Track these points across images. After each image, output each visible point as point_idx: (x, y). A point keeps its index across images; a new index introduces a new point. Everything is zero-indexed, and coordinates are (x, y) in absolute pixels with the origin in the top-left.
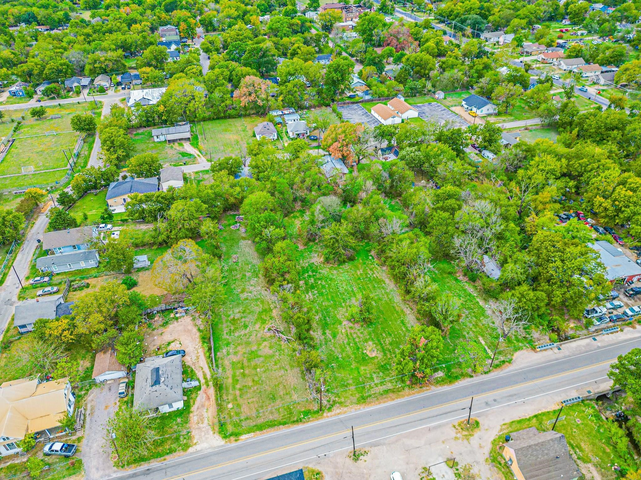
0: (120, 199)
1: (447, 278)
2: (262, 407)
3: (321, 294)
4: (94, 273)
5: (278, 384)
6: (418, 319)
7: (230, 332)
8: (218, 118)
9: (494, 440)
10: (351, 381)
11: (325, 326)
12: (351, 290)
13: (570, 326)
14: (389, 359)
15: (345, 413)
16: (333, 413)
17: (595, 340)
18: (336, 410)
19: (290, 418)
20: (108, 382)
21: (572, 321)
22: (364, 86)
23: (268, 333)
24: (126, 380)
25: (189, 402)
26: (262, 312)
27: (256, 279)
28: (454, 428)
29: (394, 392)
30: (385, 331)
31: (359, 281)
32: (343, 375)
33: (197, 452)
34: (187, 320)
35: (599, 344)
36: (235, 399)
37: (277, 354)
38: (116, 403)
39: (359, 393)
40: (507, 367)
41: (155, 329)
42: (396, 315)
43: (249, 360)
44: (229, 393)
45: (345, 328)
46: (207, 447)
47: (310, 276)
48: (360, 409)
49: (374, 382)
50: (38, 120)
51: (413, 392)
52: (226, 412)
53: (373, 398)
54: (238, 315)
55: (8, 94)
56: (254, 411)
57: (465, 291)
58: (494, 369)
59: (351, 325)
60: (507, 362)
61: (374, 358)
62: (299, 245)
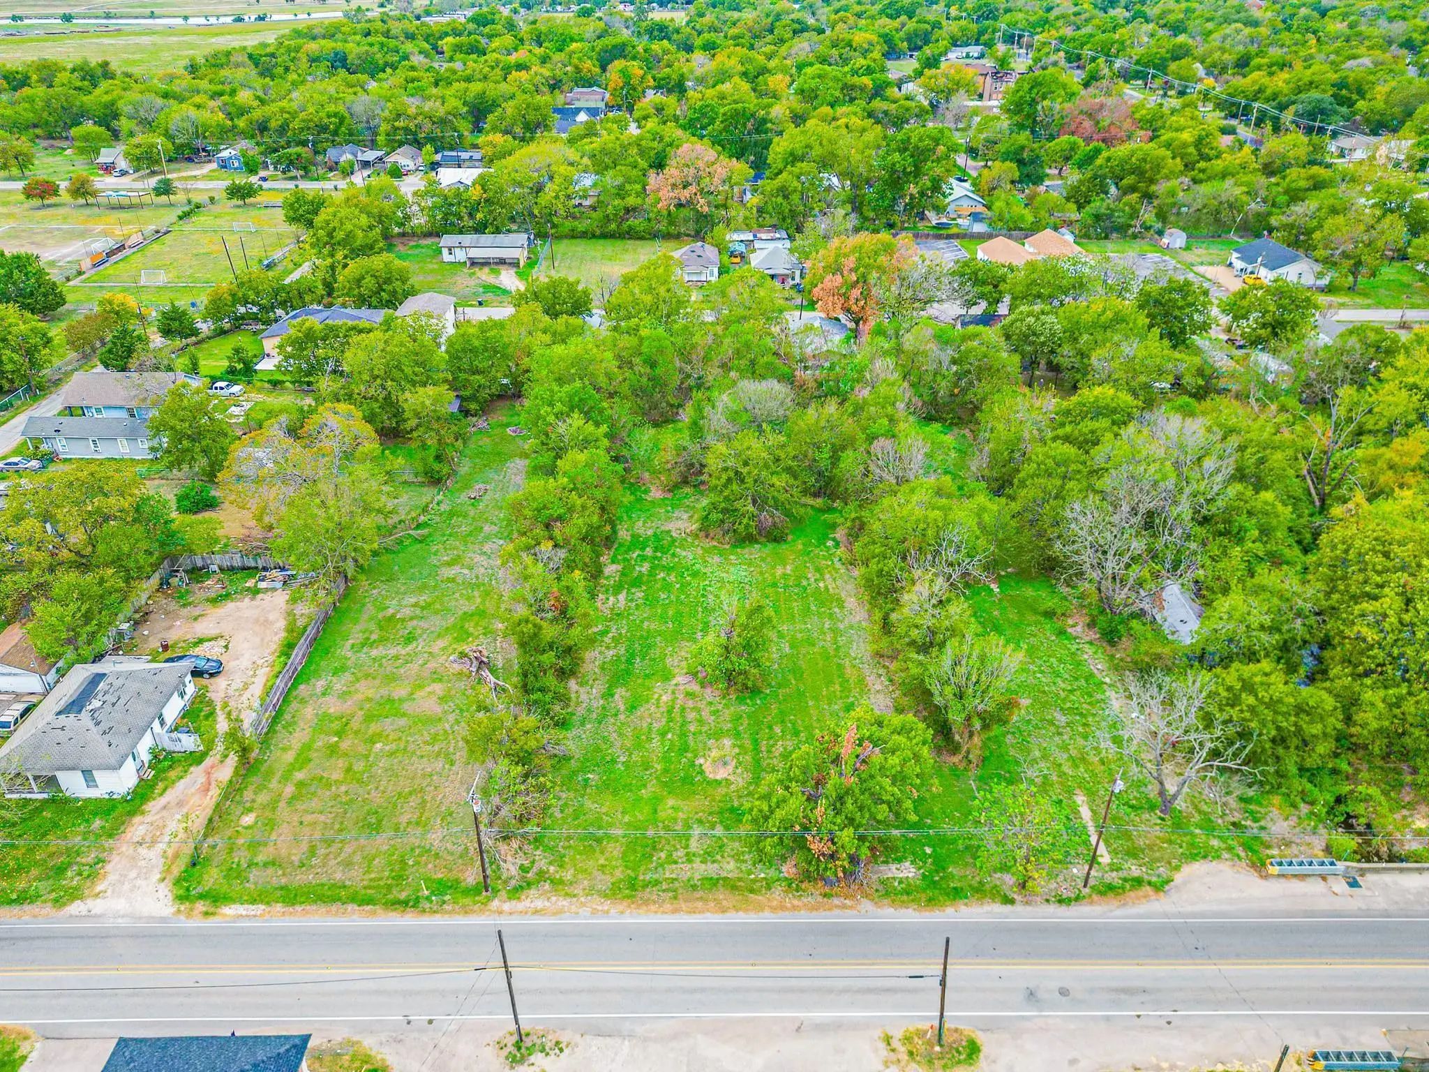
1: (1036, 623)
3: (651, 601)
5: (410, 793)
7: (365, 644)
13: (1413, 825)
16: (521, 906)
18: (533, 900)
19: (389, 887)
23: (455, 665)
25: (153, 787)
26: (472, 615)
30: (783, 722)
31: (770, 591)
33: (89, 916)
34: (277, 600)
36: (272, 805)
37: (451, 718)
39: (626, 867)
40: (1144, 901)
41: (190, 604)
42: (837, 686)
43: (369, 718)
44: (265, 787)
45: (673, 693)
46: (121, 913)
47: (644, 558)
48: (607, 912)
49: (687, 847)
50: (239, 207)
51: (796, 902)
52: (229, 833)
53: (664, 891)
54: (407, 612)
55: (214, 166)
56: (305, 846)
57: (1079, 664)
58: (1095, 897)
59: (695, 688)
60: (1149, 883)
61: (718, 783)
62: (653, 488)
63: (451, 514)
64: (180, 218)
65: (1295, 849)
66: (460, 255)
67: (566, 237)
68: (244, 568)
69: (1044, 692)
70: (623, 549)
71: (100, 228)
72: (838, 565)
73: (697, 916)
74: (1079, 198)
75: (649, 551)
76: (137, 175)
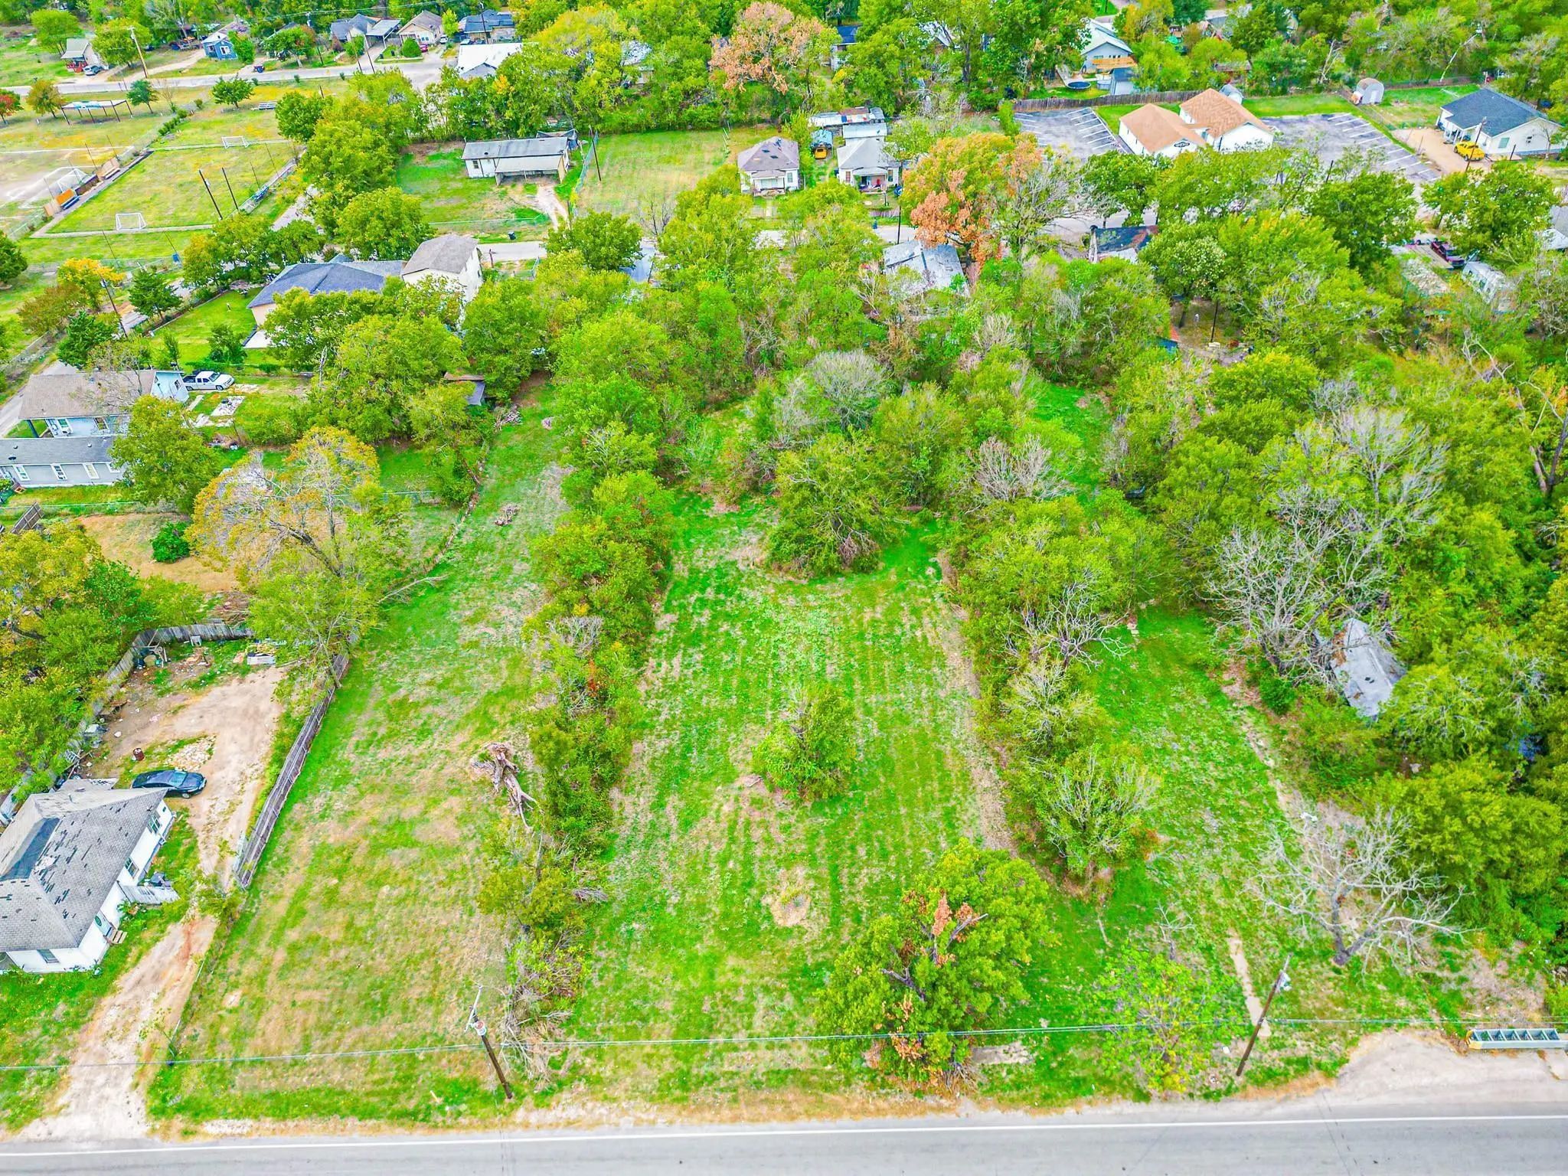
1: (1184, 680)
2: (327, 1028)
3: (712, 667)
5: (422, 956)
6: (1010, 818)
7: (374, 741)
8: (661, 128)
10: (668, 1005)
11: (673, 779)
12: (815, 668)
14: (844, 947)
15: (593, 1125)
16: (550, 1116)
18: (566, 1107)
19: (396, 1094)
22: (1124, 56)
23: (476, 770)
25: (125, 955)
27: (534, 587)
30: (869, 839)
31: (854, 645)
32: (652, 974)
33: (51, 1141)
34: (270, 680)
36: (260, 980)
37: (471, 846)
39: (677, 1056)
40: (1310, 1091)
41: (168, 690)
42: (936, 784)
43: (375, 850)
44: (252, 953)
45: (737, 800)
46: (87, 1134)
47: (703, 602)
48: (654, 1122)
49: (749, 1026)
50: (230, 111)
51: (881, 1103)
52: (211, 1018)
53: (722, 1090)
54: (421, 693)
55: (201, 54)
56: (297, 1037)
57: (1234, 740)
58: (1250, 1089)
59: (764, 791)
60: (1319, 1066)
61: (789, 931)
62: (717, 499)
63: (476, 548)
64: (163, 134)
65: (1503, 1010)
66: (488, 168)
67: (615, 132)
68: (230, 638)
69: (1192, 784)
70: (678, 591)
71: (69, 151)
72: (939, 603)
73: (761, 1125)
74: (1248, 41)
75: (710, 595)
76: (112, 72)
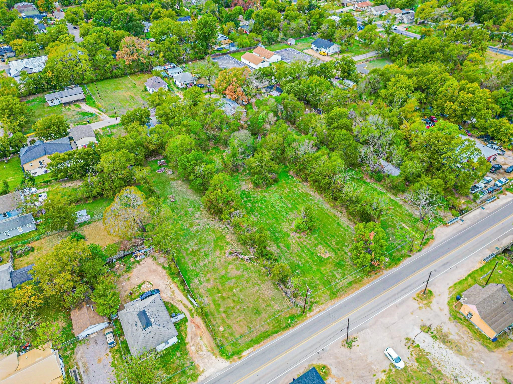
0: (36, 163)
2: (250, 322)
3: (262, 214)
4: (34, 236)
6: (350, 220)
8: (105, 79)
9: (448, 302)
10: (318, 282)
11: (276, 241)
13: (462, 202)
14: (341, 256)
15: (324, 309)
16: (314, 312)
17: (483, 209)
18: (316, 310)
19: (279, 326)
20: (92, 336)
21: (462, 198)
22: (227, 39)
23: (230, 257)
24: (111, 330)
25: (182, 335)
26: (217, 240)
27: (199, 213)
28: (414, 301)
29: (356, 282)
32: (309, 278)
33: (207, 378)
34: (149, 261)
35: (488, 211)
36: (224, 321)
37: (245, 273)
38: (107, 355)
39: (328, 290)
40: (432, 243)
41: (120, 276)
42: (331, 219)
43: (222, 284)
44: (216, 318)
45: (294, 239)
46: (215, 372)
47: (246, 202)
48: (335, 303)
49: (337, 278)
51: (371, 279)
52: (220, 335)
53: (342, 291)
54: (196, 247)
56: (245, 327)
57: (376, 190)
58: (424, 247)
59: (298, 235)
60: (430, 238)
61: (328, 258)
65: (448, 218)
66: (57, 102)
68: (125, 256)
72: (298, 183)
73: (354, 293)
75: (245, 199)
